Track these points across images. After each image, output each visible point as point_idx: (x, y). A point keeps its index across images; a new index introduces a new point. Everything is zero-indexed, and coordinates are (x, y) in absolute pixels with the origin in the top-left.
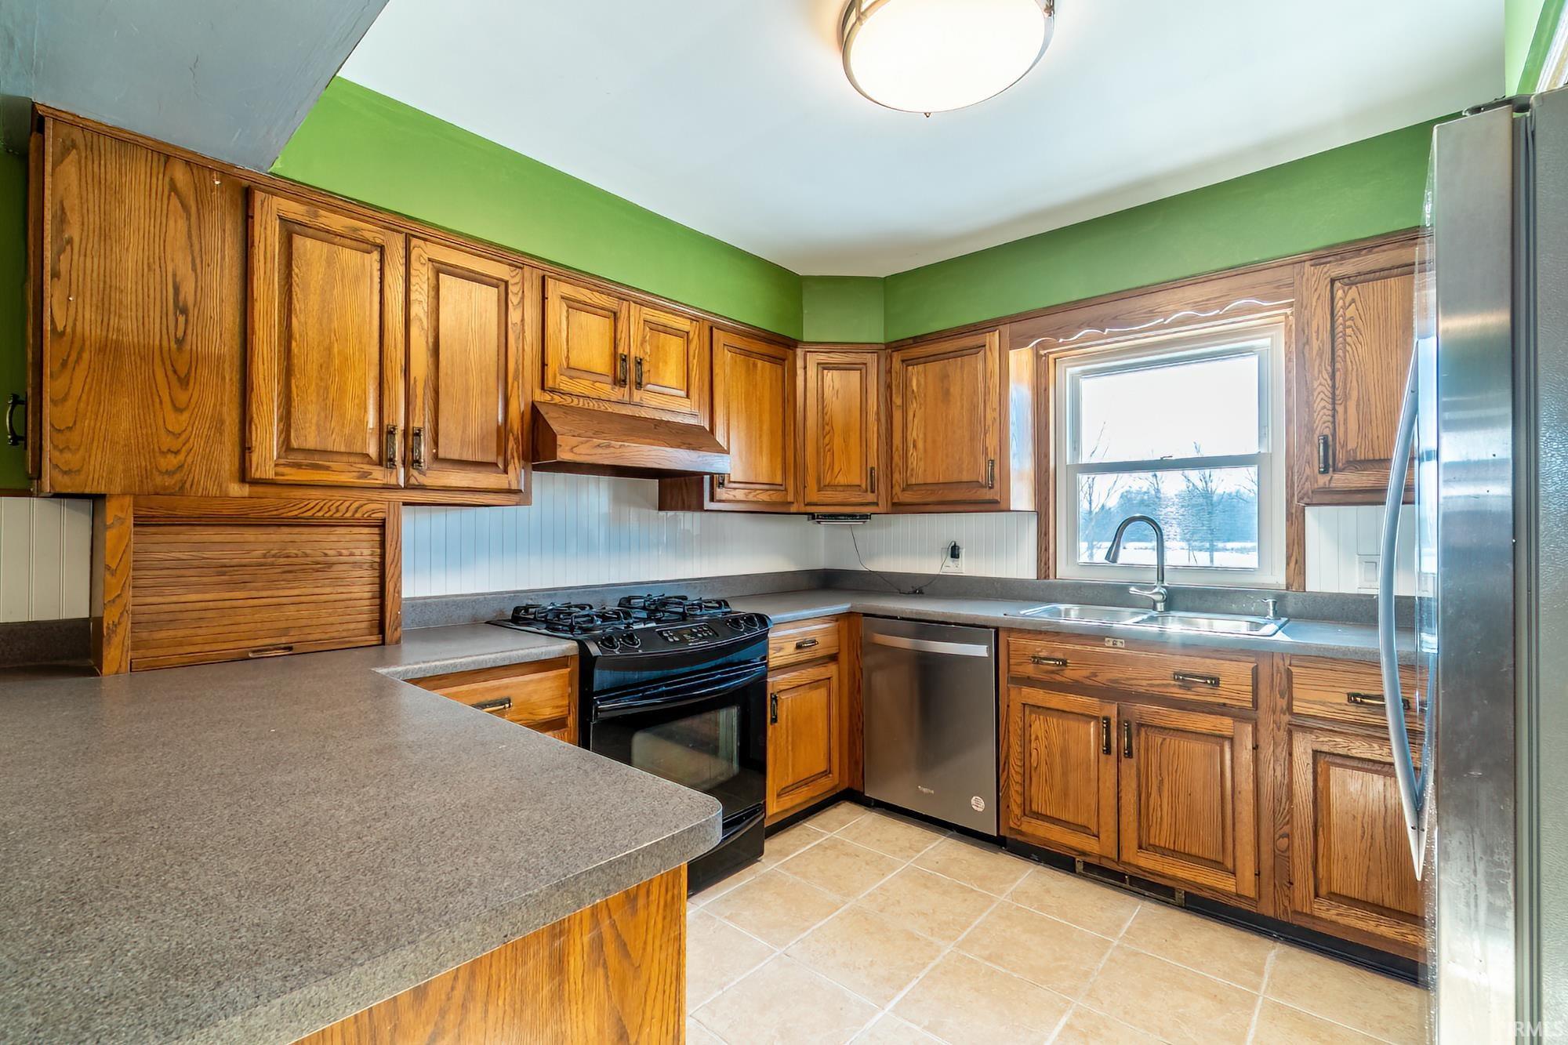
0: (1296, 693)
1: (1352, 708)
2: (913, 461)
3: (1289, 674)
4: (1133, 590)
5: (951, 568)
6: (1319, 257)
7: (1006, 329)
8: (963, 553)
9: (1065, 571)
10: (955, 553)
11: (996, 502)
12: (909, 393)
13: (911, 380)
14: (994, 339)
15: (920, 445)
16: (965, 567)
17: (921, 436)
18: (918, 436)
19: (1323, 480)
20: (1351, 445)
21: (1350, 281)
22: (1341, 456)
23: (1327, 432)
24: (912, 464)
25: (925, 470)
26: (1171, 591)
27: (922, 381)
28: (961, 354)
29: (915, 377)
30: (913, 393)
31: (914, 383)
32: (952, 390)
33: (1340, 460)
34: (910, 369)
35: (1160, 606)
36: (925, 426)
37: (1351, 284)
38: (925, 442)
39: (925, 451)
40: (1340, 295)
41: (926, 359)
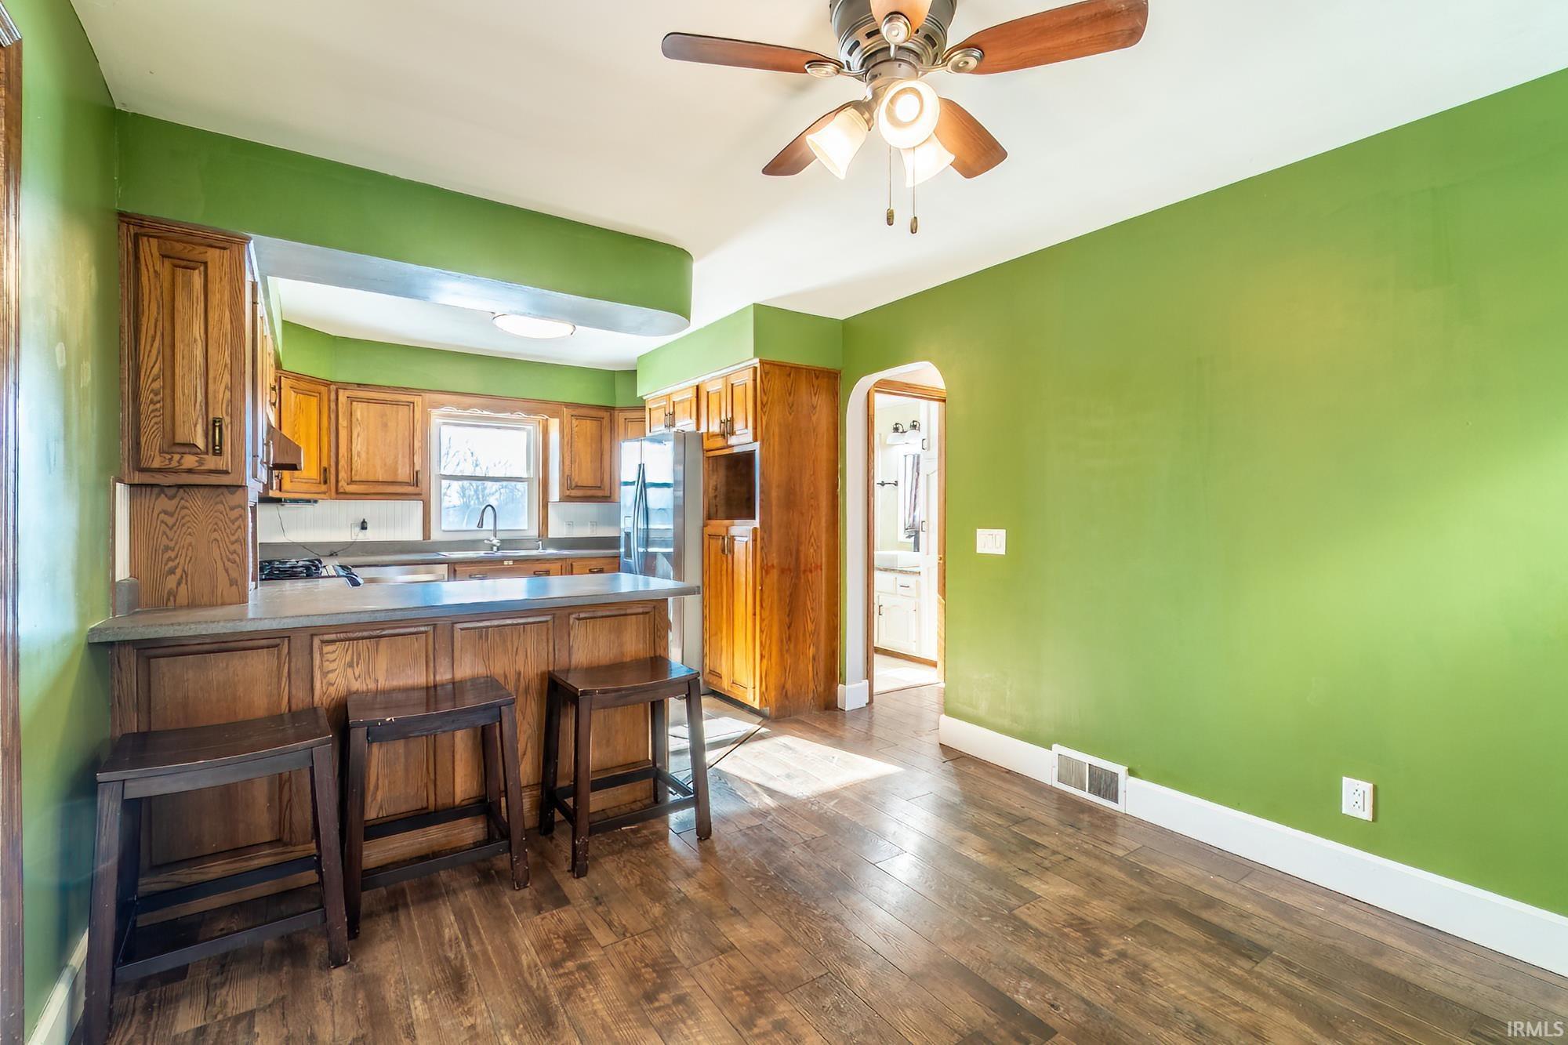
2: (357, 463)
4: (484, 541)
5: (362, 536)
6: (568, 405)
7: (428, 396)
8: (369, 526)
9: (436, 535)
10: (363, 526)
11: (416, 495)
12: (354, 420)
13: (356, 412)
15: (363, 455)
16: (370, 535)
17: (364, 449)
18: (361, 449)
19: (568, 493)
20: (576, 480)
21: (578, 417)
23: (570, 475)
24: (357, 467)
25: (367, 472)
26: (502, 541)
27: (365, 414)
28: (396, 403)
29: (359, 409)
30: (357, 420)
31: (359, 415)
32: (389, 424)
33: (573, 485)
34: (354, 403)
35: (495, 548)
36: (368, 444)
37: (577, 419)
38: (368, 453)
39: (368, 460)
40: (574, 421)
41: (368, 401)
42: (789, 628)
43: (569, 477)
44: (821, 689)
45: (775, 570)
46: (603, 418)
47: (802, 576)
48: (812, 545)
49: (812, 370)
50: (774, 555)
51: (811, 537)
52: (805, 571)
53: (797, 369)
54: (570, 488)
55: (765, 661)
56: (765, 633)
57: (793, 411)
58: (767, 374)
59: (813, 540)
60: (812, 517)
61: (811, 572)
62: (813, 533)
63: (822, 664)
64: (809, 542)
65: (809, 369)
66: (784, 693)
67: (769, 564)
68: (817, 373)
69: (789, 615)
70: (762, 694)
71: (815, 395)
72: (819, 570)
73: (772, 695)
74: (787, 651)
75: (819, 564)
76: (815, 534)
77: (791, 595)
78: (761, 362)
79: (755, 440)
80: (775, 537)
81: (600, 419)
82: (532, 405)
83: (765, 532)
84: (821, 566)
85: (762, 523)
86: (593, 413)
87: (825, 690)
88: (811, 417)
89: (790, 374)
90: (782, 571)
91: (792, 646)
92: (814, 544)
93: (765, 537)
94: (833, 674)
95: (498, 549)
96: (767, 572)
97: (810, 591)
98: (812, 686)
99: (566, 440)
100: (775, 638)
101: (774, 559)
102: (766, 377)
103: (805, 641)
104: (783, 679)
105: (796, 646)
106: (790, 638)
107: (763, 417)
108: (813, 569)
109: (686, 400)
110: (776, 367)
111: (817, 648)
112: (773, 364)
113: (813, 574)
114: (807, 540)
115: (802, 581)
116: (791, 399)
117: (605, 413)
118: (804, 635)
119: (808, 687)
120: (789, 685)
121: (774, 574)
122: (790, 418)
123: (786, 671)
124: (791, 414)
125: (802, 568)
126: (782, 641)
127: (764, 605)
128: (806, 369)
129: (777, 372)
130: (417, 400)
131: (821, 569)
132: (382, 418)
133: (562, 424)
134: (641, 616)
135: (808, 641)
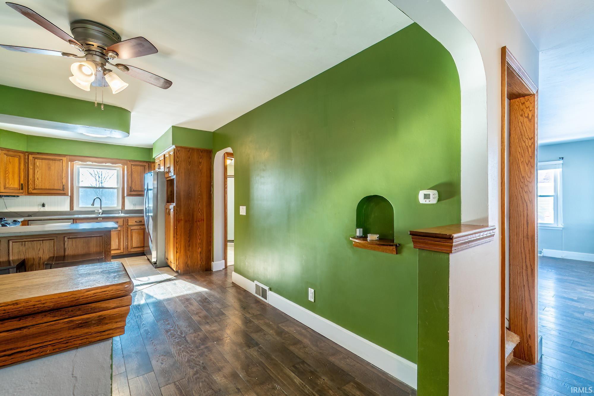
0: (129, 222)
1: (136, 223)
2: (37, 182)
3: (128, 220)
4: (96, 211)
5: (42, 209)
6: (130, 161)
7: (68, 157)
8: (46, 206)
9: (76, 209)
10: (43, 205)
11: (65, 194)
12: (36, 166)
13: (37, 163)
14: (64, 159)
15: (40, 179)
16: (47, 209)
17: (40, 177)
18: (39, 177)
19: (130, 193)
20: (134, 188)
21: (134, 165)
22: (132, 190)
23: (131, 186)
24: (37, 183)
25: (42, 185)
26: (103, 211)
27: (41, 164)
28: (55, 160)
29: (38, 162)
30: (37, 166)
31: (38, 164)
32: (51, 167)
33: (132, 191)
34: (36, 160)
35: (101, 214)
36: (42, 175)
37: (134, 166)
38: (42, 178)
39: (42, 181)
40: (132, 167)
41: (42, 159)
42: (189, 242)
43: (131, 188)
44: (204, 263)
45: (183, 221)
46: (145, 166)
47: (195, 223)
48: (200, 212)
49: (199, 149)
50: (182, 216)
51: (199, 209)
52: (196, 222)
53: (193, 149)
54: (131, 191)
55: (178, 254)
56: (178, 243)
57: (191, 164)
58: (178, 151)
59: (200, 210)
60: (199, 202)
61: (199, 222)
62: (200, 208)
63: (204, 255)
64: (198, 211)
65: (198, 149)
66: (187, 265)
67: (180, 219)
68: (202, 151)
69: (189, 237)
70: (177, 266)
71: (201, 158)
72: (203, 221)
73: (182, 265)
74: (188, 250)
75: (203, 219)
76: (201, 208)
77: (190, 230)
78: (176, 147)
79: (174, 175)
80: (182, 210)
81: (144, 166)
82: (114, 161)
83: (178, 207)
84: (204, 219)
85: (176, 204)
86: (141, 164)
87: (205, 264)
88: (199, 166)
89: (189, 151)
90: (186, 222)
91: (190, 248)
92: (201, 212)
93: (178, 209)
94: (209, 258)
95: (102, 214)
96: (179, 222)
97: (198, 229)
98: (199, 262)
99: (129, 174)
100: (182, 246)
101: (182, 217)
102: (178, 152)
103: (196, 246)
104: (186, 260)
105: (192, 248)
106: (189, 245)
107: (177, 166)
108: (200, 221)
109: (162, 159)
110: (183, 148)
111: (202, 249)
112: (181, 147)
113: (200, 222)
114: (197, 211)
115: (195, 225)
116: (190, 160)
117: (146, 164)
118: (196, 244)
119: (198, 263)
120: (189, 262)
121: (182, 223)
122: (189, 167)
123: (187, 257)
124: (189, 165)
125: (195, 220)
126: (186, 247)
127: (177, 233)
128: (197, 149)
129: (183, 150)
130: (63, 158)
131: (204, 221)
132: (48, 165)
133: (127, 168)
134: (99, 237)
135: (198, 246)
